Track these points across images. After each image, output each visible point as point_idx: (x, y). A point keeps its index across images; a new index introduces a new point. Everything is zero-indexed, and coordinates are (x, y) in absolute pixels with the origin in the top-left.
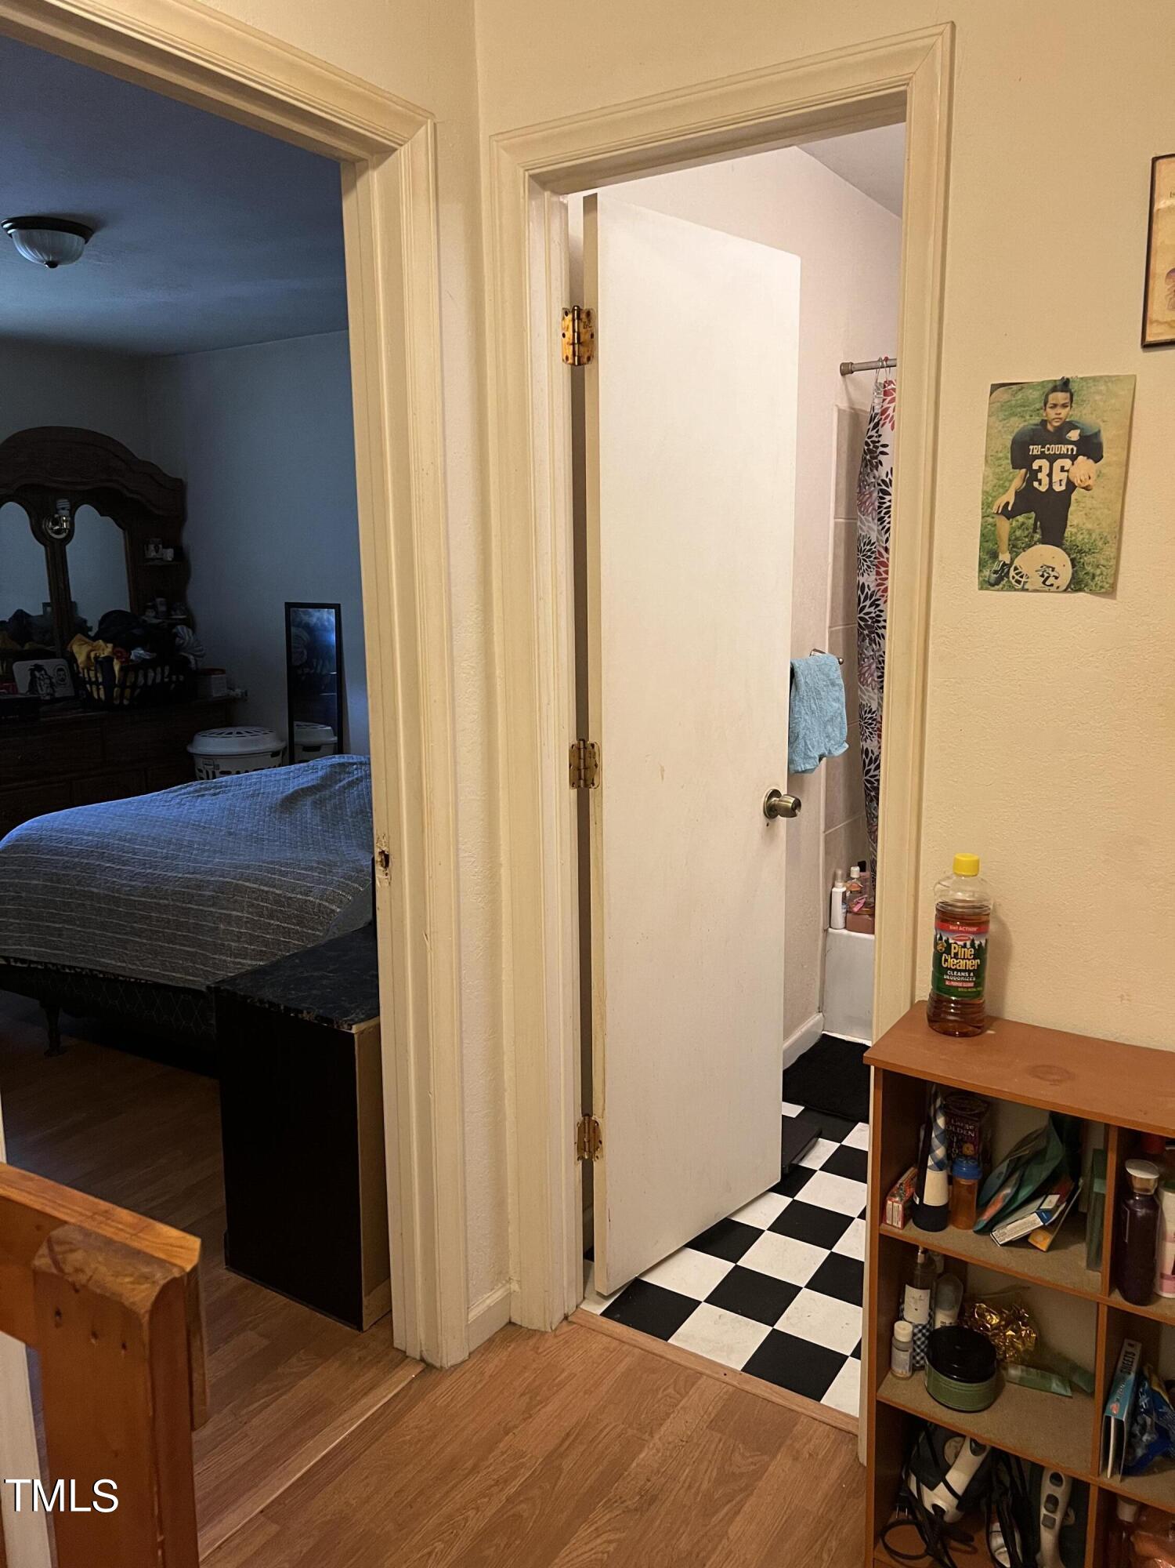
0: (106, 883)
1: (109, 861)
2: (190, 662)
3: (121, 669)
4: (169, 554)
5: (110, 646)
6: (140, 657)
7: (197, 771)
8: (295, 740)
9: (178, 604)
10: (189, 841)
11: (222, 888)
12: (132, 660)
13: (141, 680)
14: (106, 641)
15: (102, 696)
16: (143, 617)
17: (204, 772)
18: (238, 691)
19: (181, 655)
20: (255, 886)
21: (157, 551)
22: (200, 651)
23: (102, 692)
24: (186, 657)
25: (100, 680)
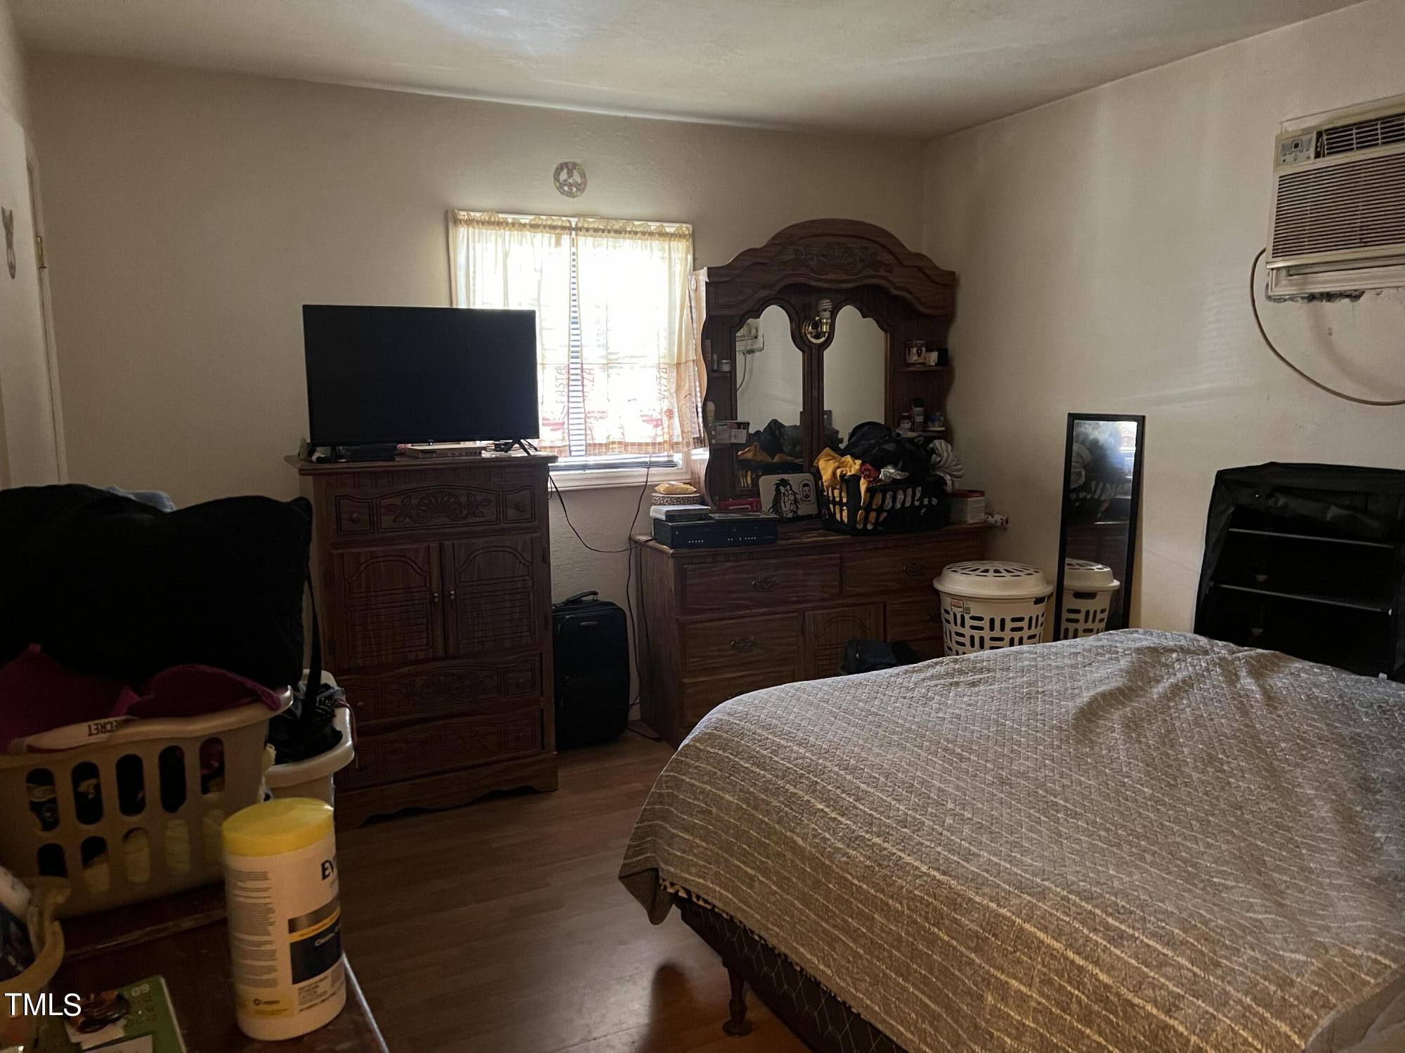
0: (815, 836)
1: (822, 800)
2: (946, 484)
3: (868, 490)
4: (933, 357)
5: (858, 462)
6: (890, 477)
7: (943, 611)
8: (1065, 583)
9: (938, 414)
10: (940, 789)
11: (994, 924)
12: (881, 480)
13: (889, 504)
14: (855, 457)
15: (845, 519)
16: (897, 431)
17: (952, 613)
18: (998, 517)
19: (937, 475)
20: (1056, 945)
21: (919, 355)
22: (959, 470)
23: (845, 514)
24: (942, 479)
25: (845, 500)
